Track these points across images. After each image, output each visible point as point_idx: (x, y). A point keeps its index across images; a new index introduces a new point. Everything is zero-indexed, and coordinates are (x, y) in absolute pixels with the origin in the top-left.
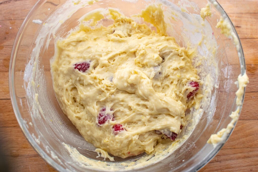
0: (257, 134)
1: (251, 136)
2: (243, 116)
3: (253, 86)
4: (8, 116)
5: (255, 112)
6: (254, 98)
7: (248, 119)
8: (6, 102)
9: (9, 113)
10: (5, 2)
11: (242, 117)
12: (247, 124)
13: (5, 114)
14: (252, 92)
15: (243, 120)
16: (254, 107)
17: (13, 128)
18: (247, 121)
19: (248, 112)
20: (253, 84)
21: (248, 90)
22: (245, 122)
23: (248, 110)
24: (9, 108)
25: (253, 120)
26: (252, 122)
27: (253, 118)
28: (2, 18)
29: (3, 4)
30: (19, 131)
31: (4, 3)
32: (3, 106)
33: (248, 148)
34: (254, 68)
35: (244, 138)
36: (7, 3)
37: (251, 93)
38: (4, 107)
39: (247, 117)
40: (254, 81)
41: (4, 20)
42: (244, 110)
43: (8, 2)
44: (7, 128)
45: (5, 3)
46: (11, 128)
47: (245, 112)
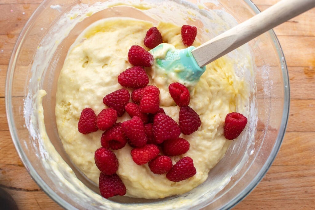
0: (314, 149)
1: (307, 152)
2: (298, 127)
3: (310, 92)
5: (312, 123)
6: (312, 106)
7: (303, 131)
12: (303, 137)
14: (309, 99)
15: (298, 132)
16: (311, 117)
18: (303, 134)
19: (304, 122)
20: (311, 90)
22: (300, 134)
25: (309, 133)
26: (308, 135)
27: (309, 130)
28: (14, 2)
33: (303, 165)
34: (313, 72)
35: (298, 153)
37: (309, 101)
39: (303, 129)
40: (312, 87)
41: (16, 4)
42: (300, 120)
47: (301, 123)
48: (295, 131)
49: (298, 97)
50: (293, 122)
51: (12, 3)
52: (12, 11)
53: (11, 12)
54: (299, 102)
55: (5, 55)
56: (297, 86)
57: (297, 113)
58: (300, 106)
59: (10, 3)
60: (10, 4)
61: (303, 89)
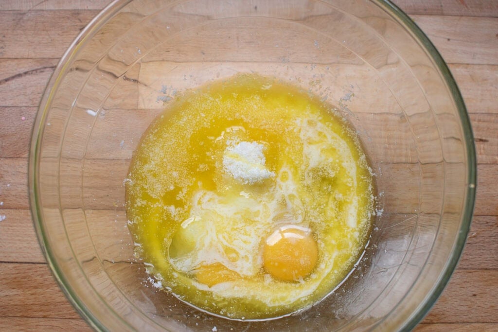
4: (34, 296)
7: (492, 321)
8: (29, 269)
9: (34, 291)
10: (32, 71)
11: (482, 316)
13: (28, 292)
15: (484, 323)
17: (43, 320)
18: (492, 326)
21: (495, 265)
22: (487, 327)
23: (493, 305)
24: (36, 280)
28: (27, 103)
29: (29, 74)
30: (53, 326)
31: (32, 73)
32: (23, 275)
36: (36, 72)
38: (25, 278)
39: (490, 318)
41: (30, 107)
42: (487, 303)
43: (38, 71)
44: (30, 319)
45: (34, 72)
46: (37, 320)
47: (488, 308)
48: (478, 322)
49: (483, 266)
50: (475, 307)
51: (24, 105)
52: (23, 118)
53: (23, 120)
54: (486, 273)
55: (13, 193)
56: (484, 248)
57: (482, 291)
58: (486, 281)
59: (20, 105)
60: (21, 107)
61: (493, 252)
